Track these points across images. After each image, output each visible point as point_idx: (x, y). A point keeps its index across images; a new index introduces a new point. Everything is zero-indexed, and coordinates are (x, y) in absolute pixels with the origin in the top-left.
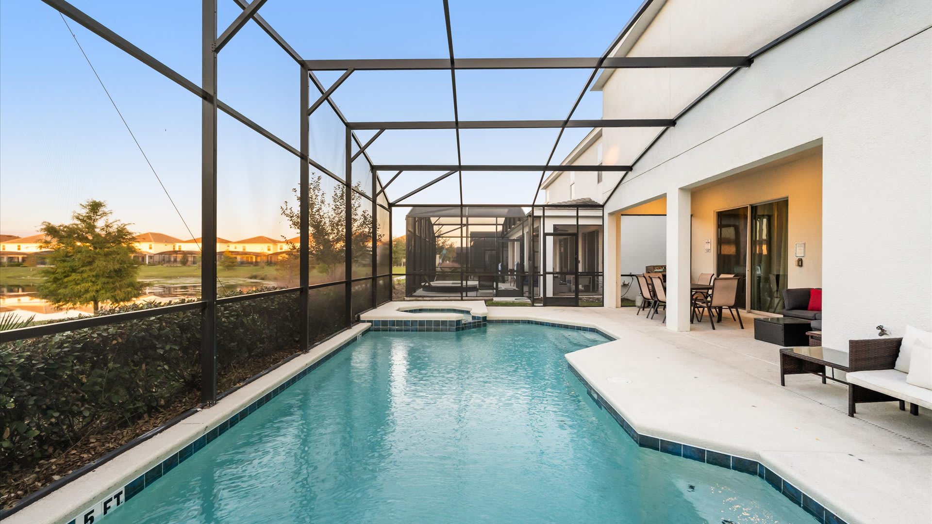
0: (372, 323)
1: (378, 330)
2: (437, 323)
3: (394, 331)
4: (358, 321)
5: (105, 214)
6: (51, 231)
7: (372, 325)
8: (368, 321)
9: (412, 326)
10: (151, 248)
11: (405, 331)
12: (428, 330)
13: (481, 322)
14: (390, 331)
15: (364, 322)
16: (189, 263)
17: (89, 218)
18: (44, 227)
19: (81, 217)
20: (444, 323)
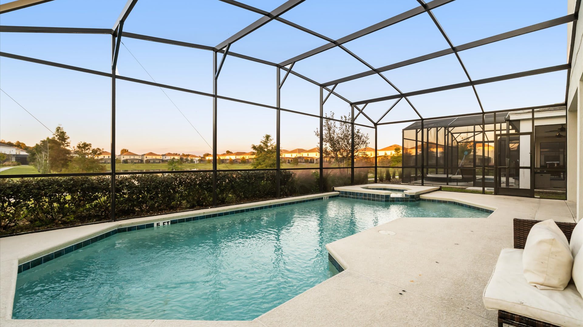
0: (340, 192)
1: (342, 196)
2: (374, 195)
3: (351, 198)
4: (333, 190)
5: (271, 140)
6: (254, 147)
7: (340, 194)
8: (338, 191)
9: (360, 196)
10: (316, 155)
11: (357, 198)
12: (369, 199)
13: (408, 198)
14: (348, 197)
15: (336, 191)
16: (332, 163)
17: (266, 142)
18: (252, 146)
19: (263, 142)
20: (378, 196)
